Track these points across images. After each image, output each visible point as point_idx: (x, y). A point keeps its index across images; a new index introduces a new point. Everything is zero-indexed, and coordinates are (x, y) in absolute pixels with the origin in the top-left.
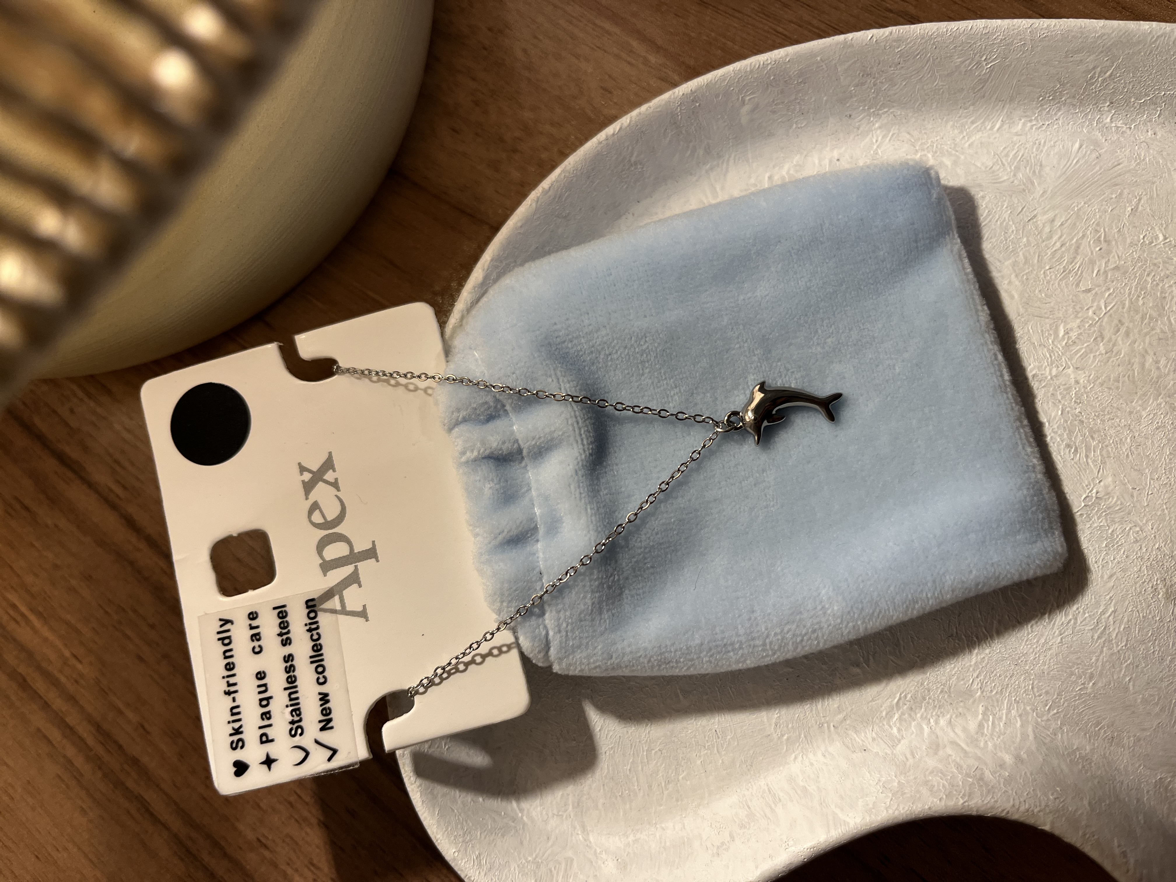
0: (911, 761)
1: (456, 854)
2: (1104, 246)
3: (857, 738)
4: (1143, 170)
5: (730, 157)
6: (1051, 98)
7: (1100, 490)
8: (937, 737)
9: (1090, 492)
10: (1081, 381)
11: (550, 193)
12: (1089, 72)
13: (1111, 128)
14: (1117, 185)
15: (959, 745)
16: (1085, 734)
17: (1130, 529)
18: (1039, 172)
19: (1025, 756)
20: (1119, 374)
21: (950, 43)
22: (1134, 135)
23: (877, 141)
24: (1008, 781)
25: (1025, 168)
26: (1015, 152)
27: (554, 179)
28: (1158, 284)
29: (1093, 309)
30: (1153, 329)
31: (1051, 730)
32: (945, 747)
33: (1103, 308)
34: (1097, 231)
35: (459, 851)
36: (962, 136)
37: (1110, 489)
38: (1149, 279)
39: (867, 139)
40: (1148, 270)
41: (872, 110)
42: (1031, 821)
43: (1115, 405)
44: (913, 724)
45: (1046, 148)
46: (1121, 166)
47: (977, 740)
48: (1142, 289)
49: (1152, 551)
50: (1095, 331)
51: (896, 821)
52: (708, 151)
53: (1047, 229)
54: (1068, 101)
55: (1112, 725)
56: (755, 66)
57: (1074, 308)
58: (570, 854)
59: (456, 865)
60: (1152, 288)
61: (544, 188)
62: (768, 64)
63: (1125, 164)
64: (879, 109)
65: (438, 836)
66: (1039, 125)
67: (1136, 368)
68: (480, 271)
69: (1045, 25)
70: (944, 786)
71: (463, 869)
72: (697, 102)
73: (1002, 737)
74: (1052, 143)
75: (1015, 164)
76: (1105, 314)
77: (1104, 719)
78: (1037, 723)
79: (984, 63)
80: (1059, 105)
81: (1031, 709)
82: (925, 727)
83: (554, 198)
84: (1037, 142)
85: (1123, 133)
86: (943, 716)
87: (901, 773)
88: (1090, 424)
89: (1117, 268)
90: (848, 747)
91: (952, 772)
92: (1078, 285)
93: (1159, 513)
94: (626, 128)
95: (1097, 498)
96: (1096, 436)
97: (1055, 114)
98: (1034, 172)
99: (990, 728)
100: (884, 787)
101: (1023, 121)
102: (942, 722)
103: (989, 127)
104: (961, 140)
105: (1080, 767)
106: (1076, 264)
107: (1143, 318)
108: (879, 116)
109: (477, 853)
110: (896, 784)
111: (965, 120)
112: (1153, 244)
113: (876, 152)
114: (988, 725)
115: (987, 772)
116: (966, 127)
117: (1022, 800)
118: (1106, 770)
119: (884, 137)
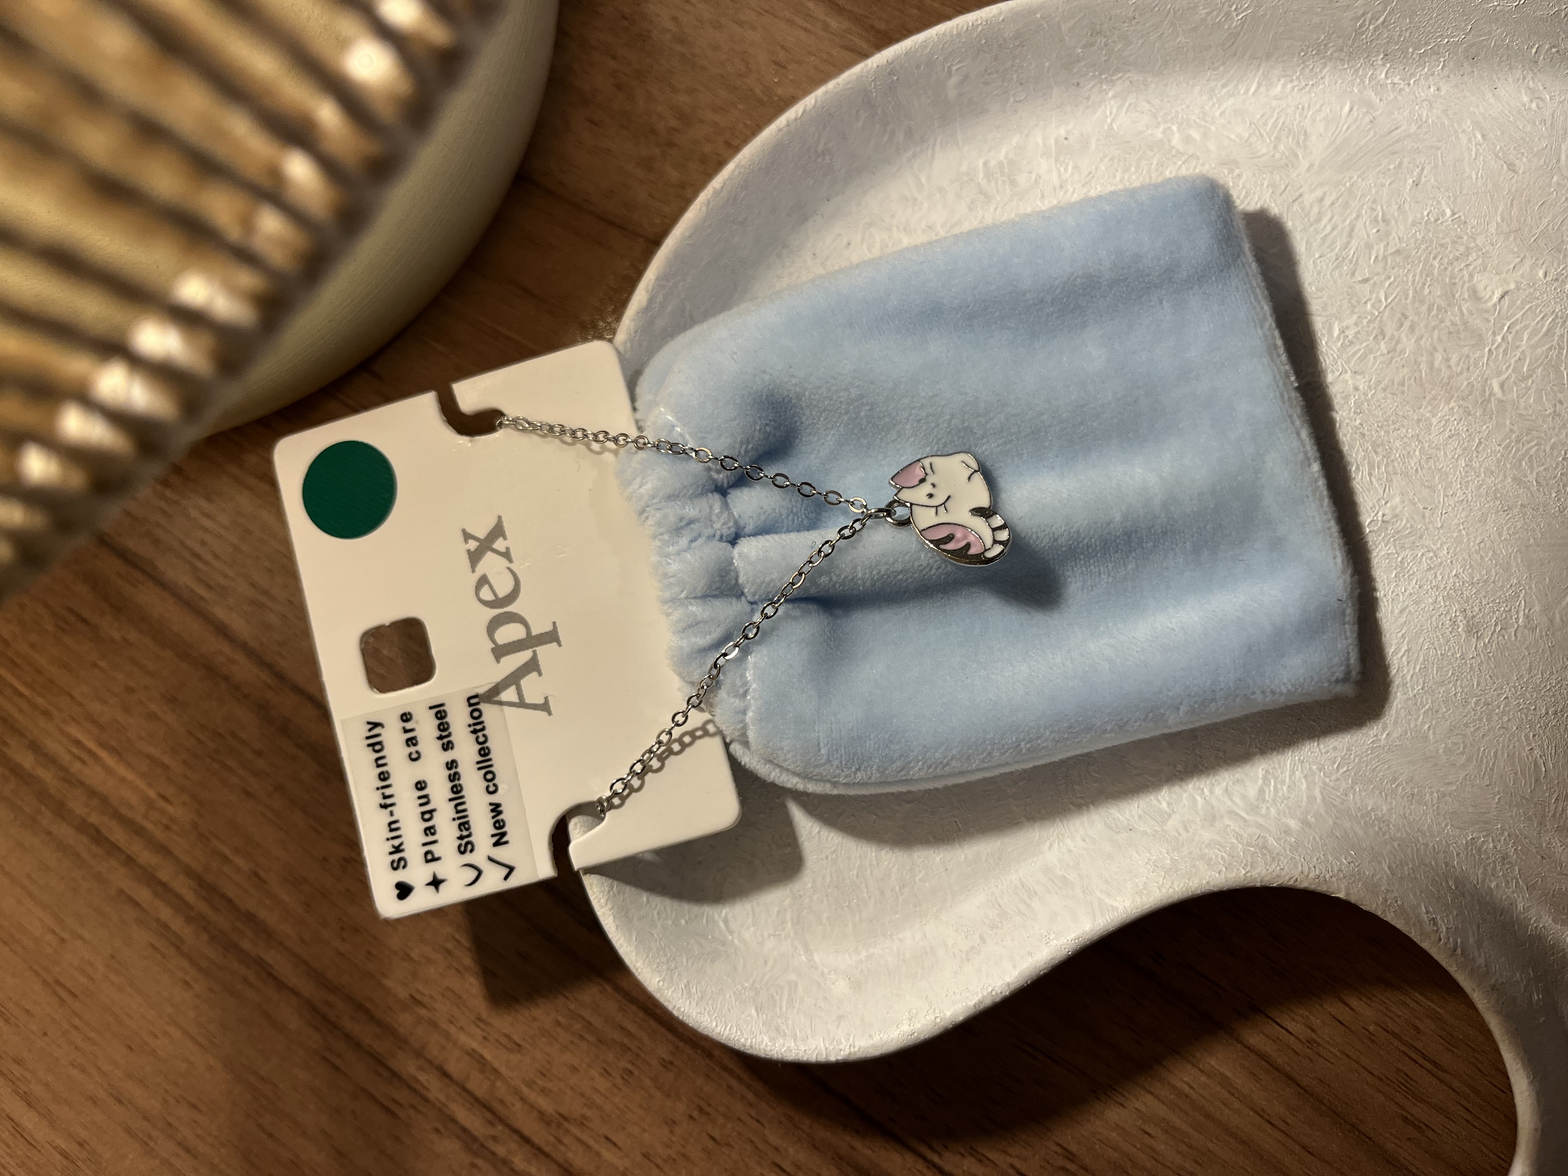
1: (661, 983)
2: (1382, 226)
3: (1121, 818)
4: (1426, 133)
5: (936, 140)
6: (1314, 52)
7: (1387, 512)
8: (1213, 807)
9: (1376, 515)
10: (1361, 387)
11: (723, 193)
12: (1358, 19)
13: (1386, 85)
14: (1393, 153)
15: (1238, 815)
16: (1380, 793)
17: (1423, 555)
18: (1304, 142)
19: (1313, 820)
20: (1404, 377)
22: (1414, 92)
23: (1111, 113)
24: (1294, 848)
25: (1288, 138)
26: (1274, 119)
27: (727, 177)
28: (1446, 269)
29: (1372, 301)
30: (1442, 321)
31: (1341, 790)
32: (1222, 817)
33: (1383, 300)
34: (1373, 209)
35: (664, 980)
36: (1211, 104)
37: (1398, 510)
38: (1436, 263)
39: (1100, 112)
40: (1434, 252)
41: (1103, 76)
42: (1323, 888)
43: (1401, 413)
44: (1185, 795)
45: (1310, 113)
46: (1399, 131)
47: (1257, 807)
48: (1427, 276)
49: (1449, 579)
50: (1374, 328)
51: (1172, 900)
52: (909, 133)
53: (1315, 210)
54: (1335, 55)
55: (1411, 781)
56: (962, 28)
57: (1350, 302)
58: (793, 977)
59: (662, 995)
60: (1440, 274)
61: (715, 189)
62: (978, 25)
63: (1404, 128)
64: (1113, 75)
65: (638, 965)
66: (1301, 86)
67: (1424, 367)
68: (643, 293)
70: (1222, 857)
71: (671, 1000)
72: (894, 75)
73: (1285, 802)
74: (1318, 107)
75: (1275, 133)
76: (1386, 307)
77: (1402, 774)
78: (1324, 783)
79: (1234, 14)
80: (1323, 61)
81: (1318, 769)
82: (1198, 798)
83: (728, 201)
84: (1300, 106)
85: (1401, 90)
86: (1219, 784)
87: (1174, 849)
88: (1372, 436)
89: (1398, 252)
90: (1111, 828)
91: (1231, 843)
92: (1353, 274)
93: (1455, 535)
94: (810, 110)
95: (1383, 522)
96: (1380, 450)
97: (1321, 71)
98: (1298, 142)
99: (1272, 793)
100: (1155, 865)
101: (1282, 82)
102: (1218, 791)
103: (1242, 92)
104: (1211, 107)
105: (1377, 829)
106: (1350, 250)
107: (1430, 310)
108: (1113, 83)
109: (685, 981)
110: (1168, 862)
111: (1214, 84)
112: (1439, 222)
113: (1111, 127)
114: (1270, 791)
115: (1271, 840)
116: (1216, 92)
117: (1311, 866)
118: (1407, 832)
119: (1119, 108)
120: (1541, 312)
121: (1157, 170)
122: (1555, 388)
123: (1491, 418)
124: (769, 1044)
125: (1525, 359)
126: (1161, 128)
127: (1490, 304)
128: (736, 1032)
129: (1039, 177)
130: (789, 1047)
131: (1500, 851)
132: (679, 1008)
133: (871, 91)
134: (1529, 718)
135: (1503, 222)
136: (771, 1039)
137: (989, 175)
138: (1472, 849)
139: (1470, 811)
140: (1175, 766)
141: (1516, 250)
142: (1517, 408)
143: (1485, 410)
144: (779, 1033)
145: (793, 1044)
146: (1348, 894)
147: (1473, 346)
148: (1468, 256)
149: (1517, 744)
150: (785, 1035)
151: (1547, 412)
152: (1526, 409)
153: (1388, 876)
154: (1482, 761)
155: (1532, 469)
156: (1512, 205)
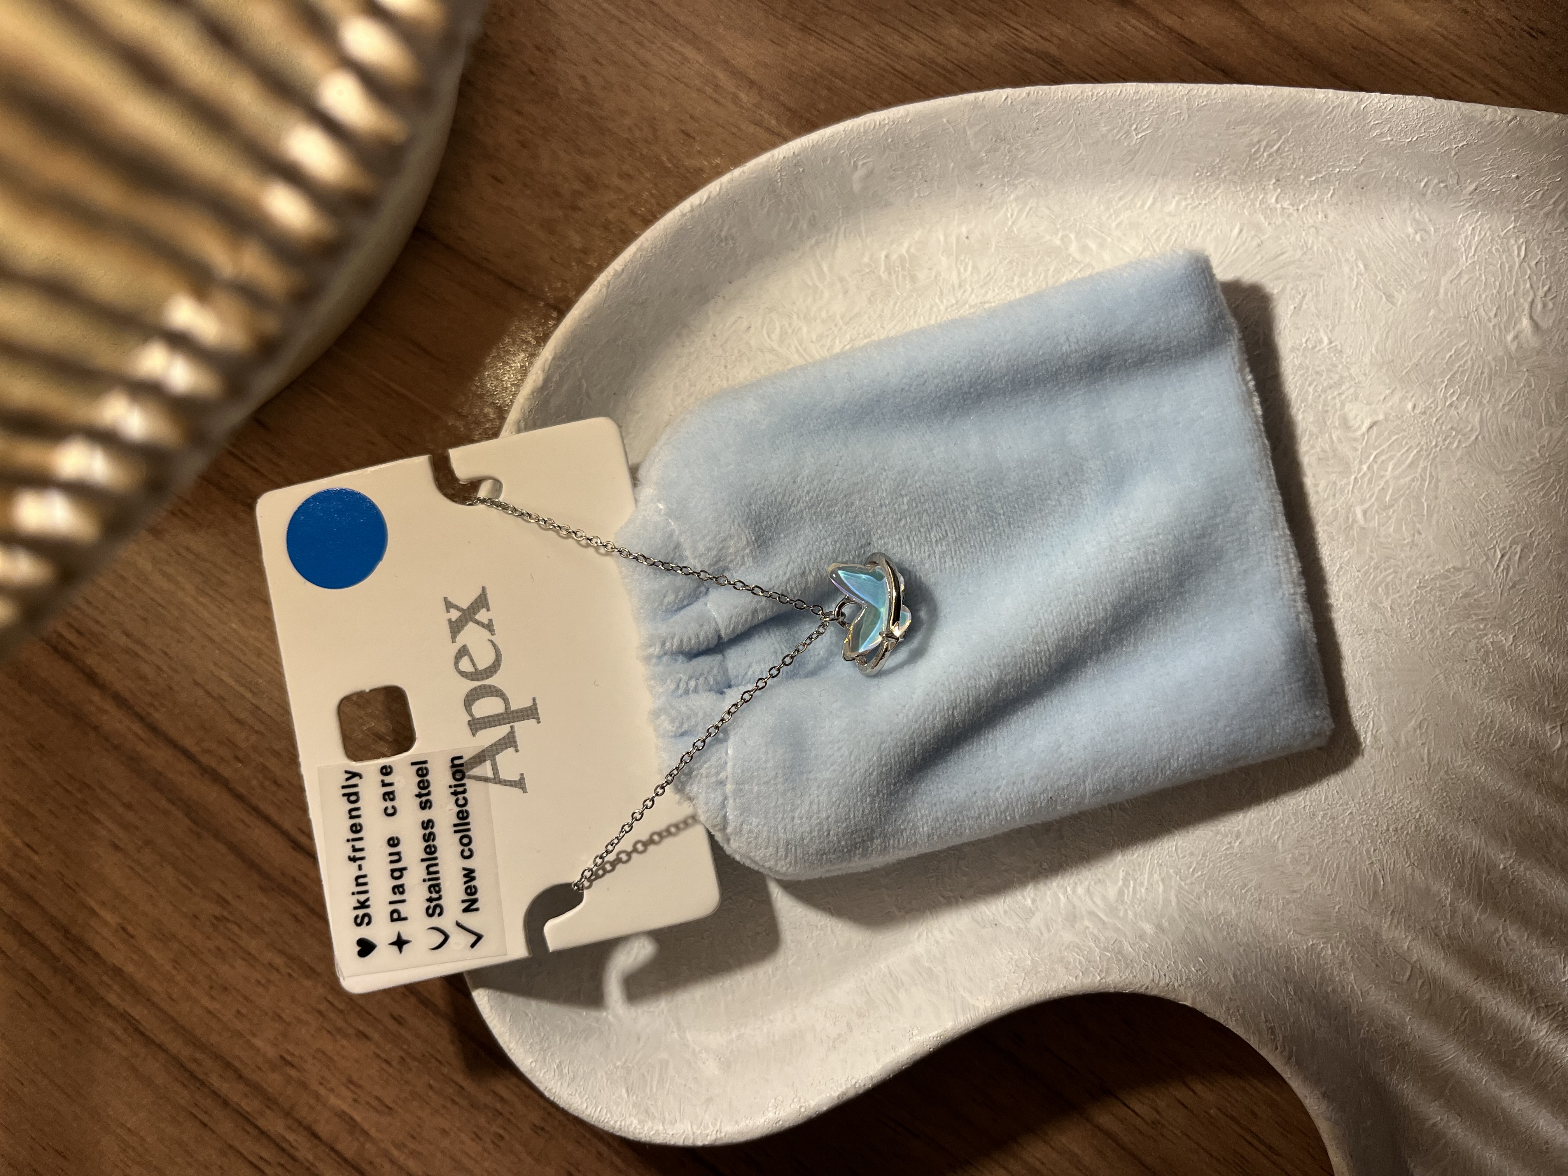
0: (1046, 935)
3: (987, 912)
4: (1310, 260)
5: (839, 229)
6: (1209, 173)
8: (1074, 907)
11: (624, 276)
12: (1254, 145)
13: (1276, 209)
14: (1278, 278)
15: (1098, 916)
16: (1231, 898)
19: (1166, 925)
21: (1096, 109)
22: (1302, 218)
23: (1012, 215)
24: (1147, 954)
26: (1167, 235)
27: (628, 259)
28: (1320, 396)
30: (1313, 447)
31: (1195, 894)
32: (1082, 918)
35: (536, 1061)
36: (1108, 215)
38: (1311, 390)
39: (1001, 213)
40: (1310, 379)
41: (1006, 180)
42: (1172, 996)
44: (1049, 893)
45: (1202, 232)
46: (1285, 256)
47: (1116, 909)
48: (1302, 402)
51: (1028, 1003)
52: (812, 224)
54: (1228, 178)
55: (1259, 887)
56: (869, 126)
58: (664, 1055)
59: (534, 1076)
60: (1314, 400)
61: (616, 271)
62: (885, 125)
63: (1290, 253)
64: (1015, 179)
65: (511, 1046)
66: (1195, 205)
68: (540, 372)
69: (1205, 92)
70: (1080, 962)
71: (543, 1080)
72: (800, 166)
73: (1142, 904)
74: (1210, 225)
77: (1251, 881)
78: (1180, 887)
79: (1134, 133)
80: (1217, 182)
81: (1174, 872)
82: (1061, 896)
83: (628, 283)
84: (1192, 224)
85: (1290, 215)
86: (1081, 883)
87: (1035, 950)
90: (978, 922)
91: (1090, 947)
94: (715, 198)
97: (1214, 192)
99: (1131, 894)
100: (1016, 965)
101: (1177, 198)
102: (1080, 890)
103: (1138, 205)
104: (1108, 219)
105: (1225, 933)
108: (1015, 186)
109: (557, 1061)
110: (1029, 962)
111: (1111, 195)
112: (1316, 350)
113: (1011, 230)
114: (1129, 891)
115: (1126, 945)
116: (1114, 203)
117: (1162, 974)
118: (1252, 936)
119: (1021, 211)
120: (1407, 443)
121: (1053, 277)
122: (1416, 519)
123: (1353, 544)
124: (639, 1127)
125: (1388, 491)
126: (1060, 235)
127: (1359, 433)
128: (606, 1114)
129: (938, 274)
130: (657, 1131)
131: (1338, 957)
132: (550, 1090)
133: (776, 181)
134: (1371, 833)
135: (1377, 351)
136: (640, 1122)
137: (889, 270)
138: (1311, 955)
139: (1312, 918)
140: (1041, 865)
141: (1388, 381)
142: (1378, 536)
143: (1347, 536)
144: (648, 1115)
145: (661, 1128)
146: (1193, 1003)
147: (1340, 472)
148: (1341, 385)
149: (1358, 858)
150: (654, 1117)
151: (1406, 542)
152: (1386, 537)
153: (1232, 984)
154: (1325, 872)
155: (1387, 594)
156: (1387, 337)
